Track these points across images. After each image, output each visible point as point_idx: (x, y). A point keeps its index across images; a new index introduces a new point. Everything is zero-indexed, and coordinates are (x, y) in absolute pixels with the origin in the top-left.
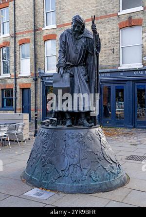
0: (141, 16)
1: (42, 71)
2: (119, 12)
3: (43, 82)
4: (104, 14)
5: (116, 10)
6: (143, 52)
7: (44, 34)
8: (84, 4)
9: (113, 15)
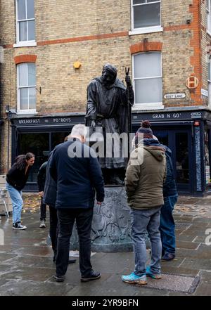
0: (160, 39)
1: (13, 111)
2: (131, 30)
3: (14, 127)
4: (108, 32)
5: (125, 27)
6: (164, 88)
7: (17, 54)
8: (79, 15)
9: (122, 34)
